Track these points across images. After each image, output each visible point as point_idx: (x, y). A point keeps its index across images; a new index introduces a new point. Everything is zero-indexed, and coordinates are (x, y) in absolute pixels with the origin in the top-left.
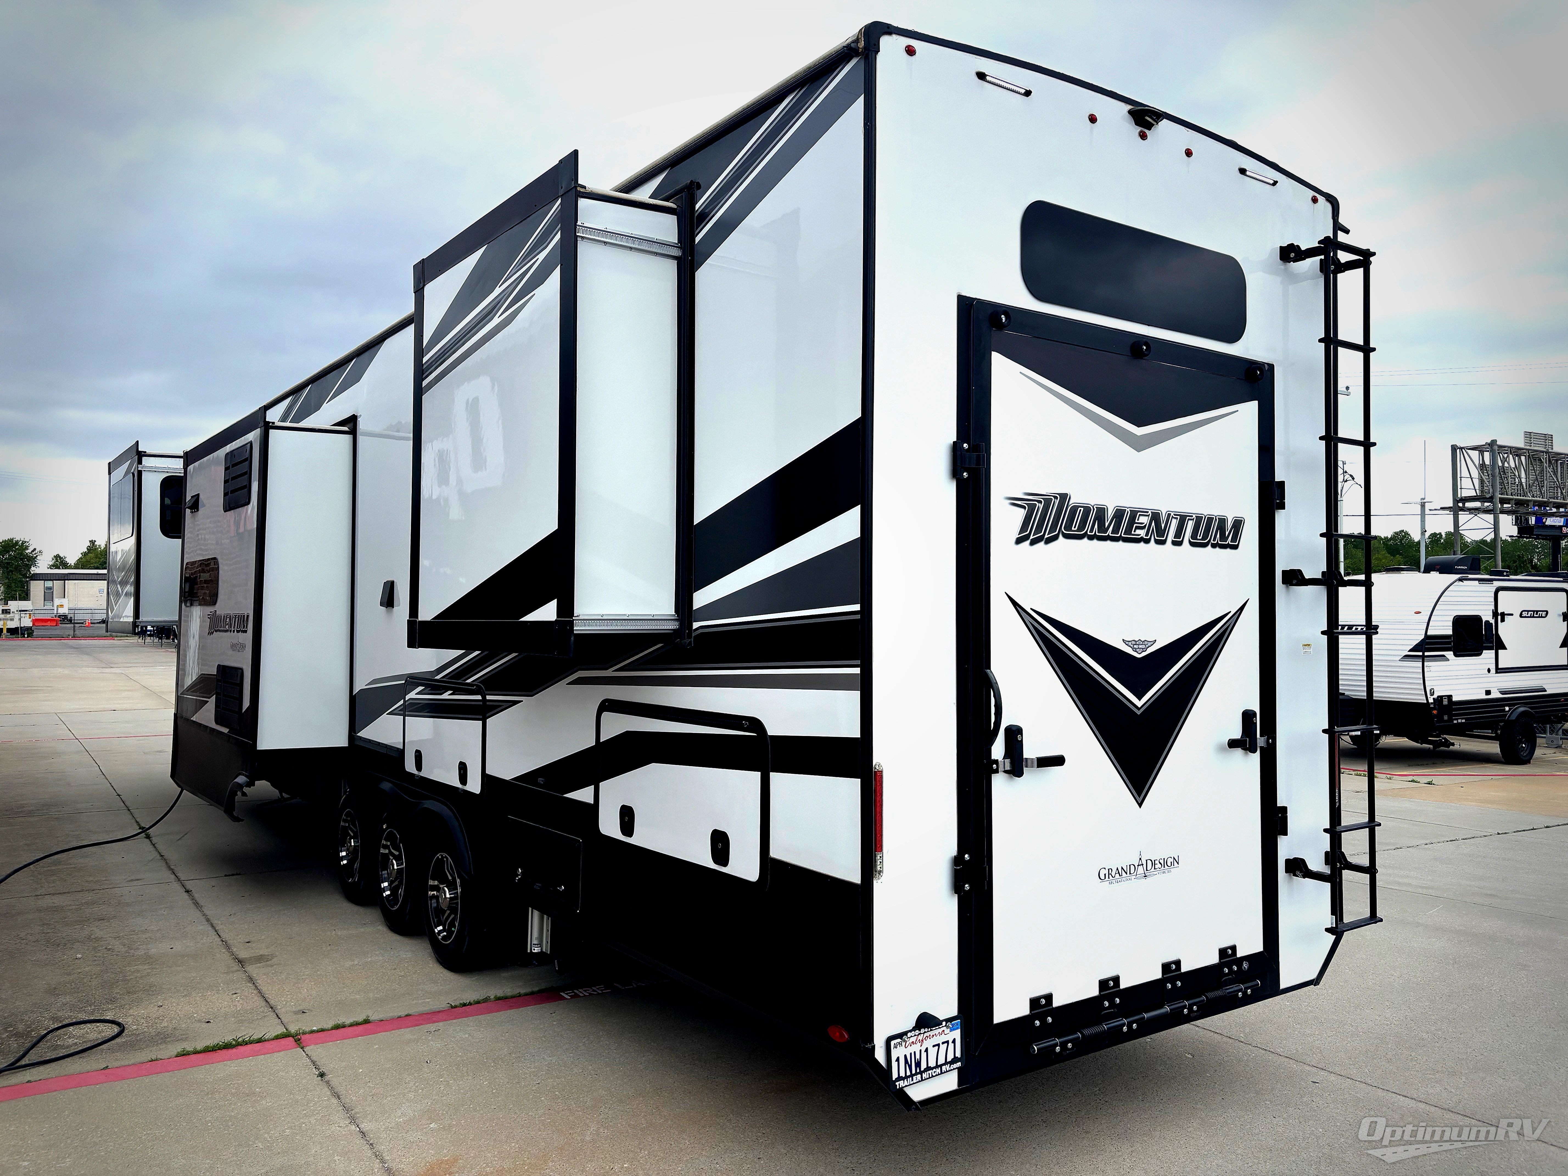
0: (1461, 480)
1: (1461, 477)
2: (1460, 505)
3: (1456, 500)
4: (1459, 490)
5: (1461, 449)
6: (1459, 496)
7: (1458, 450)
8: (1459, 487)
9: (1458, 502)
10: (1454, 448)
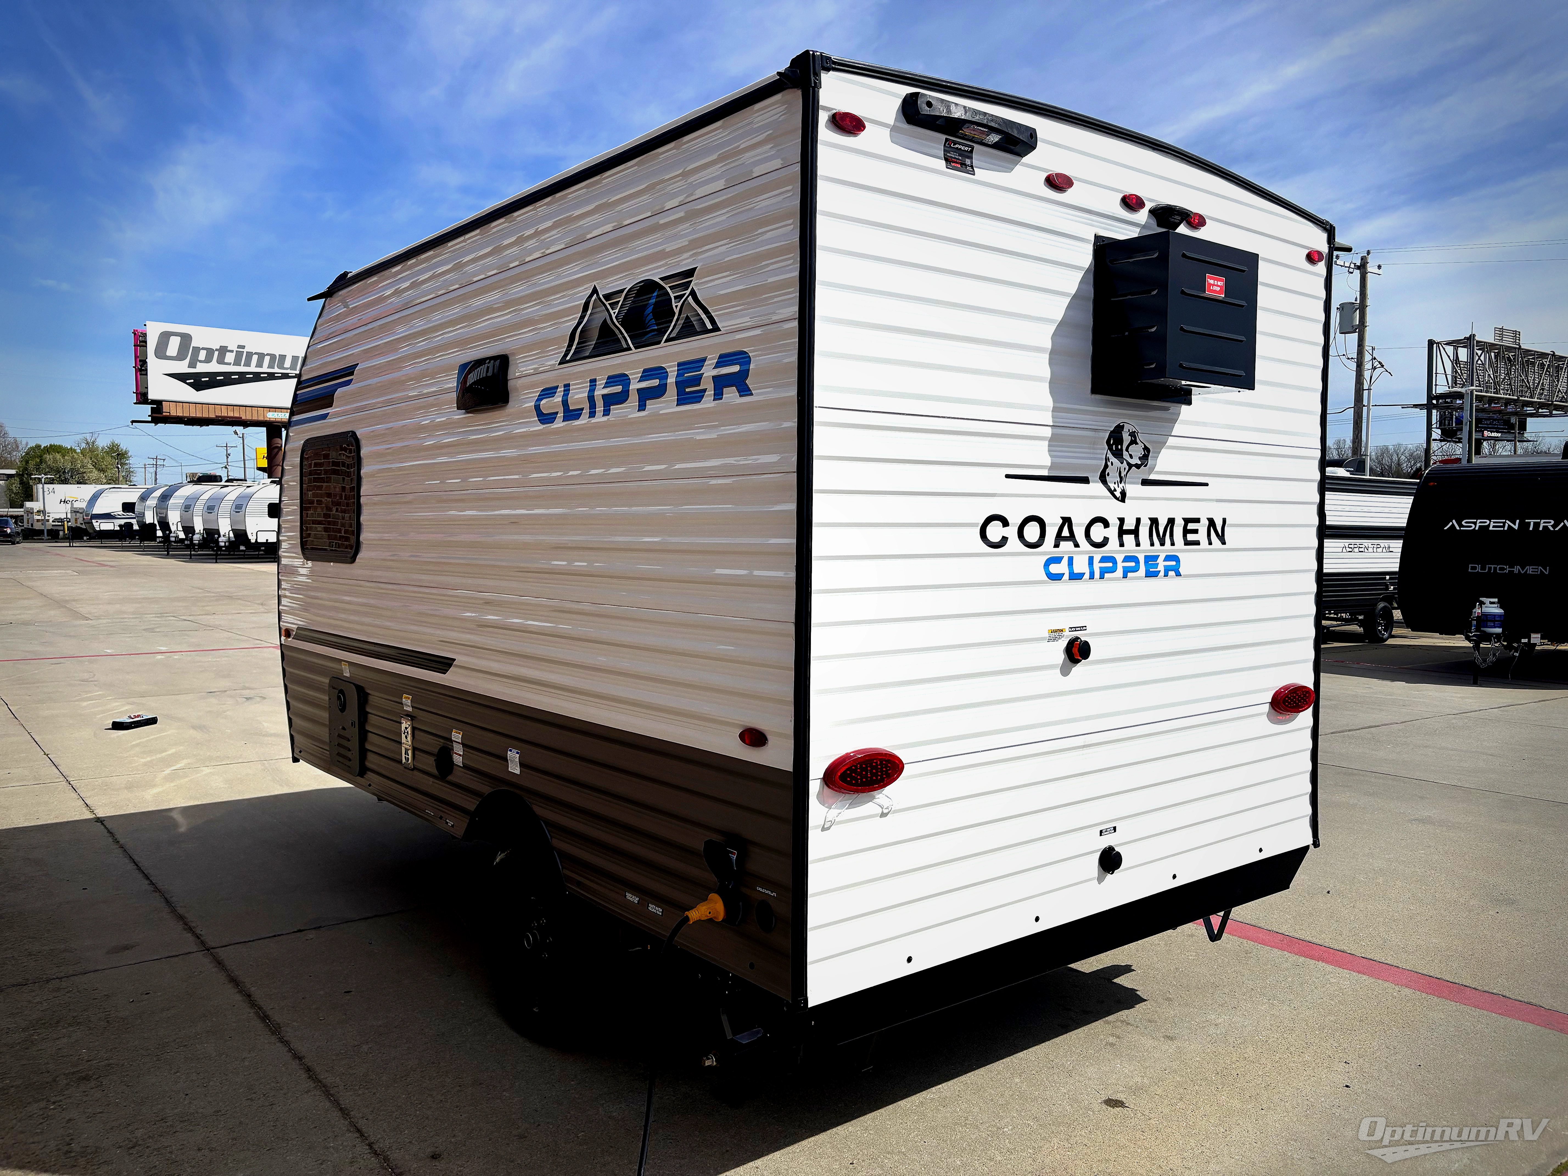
0: (1436, 376)
1: (1436, 373)
2: (1434, 402)
3: (1430, 397)
4: (1434, 387)
5: (1438, 343)
6: (1434, 393)
7: (1435, 345)
8: (1434, 383)
9: (1433, 399)
10: (1431, 343)
